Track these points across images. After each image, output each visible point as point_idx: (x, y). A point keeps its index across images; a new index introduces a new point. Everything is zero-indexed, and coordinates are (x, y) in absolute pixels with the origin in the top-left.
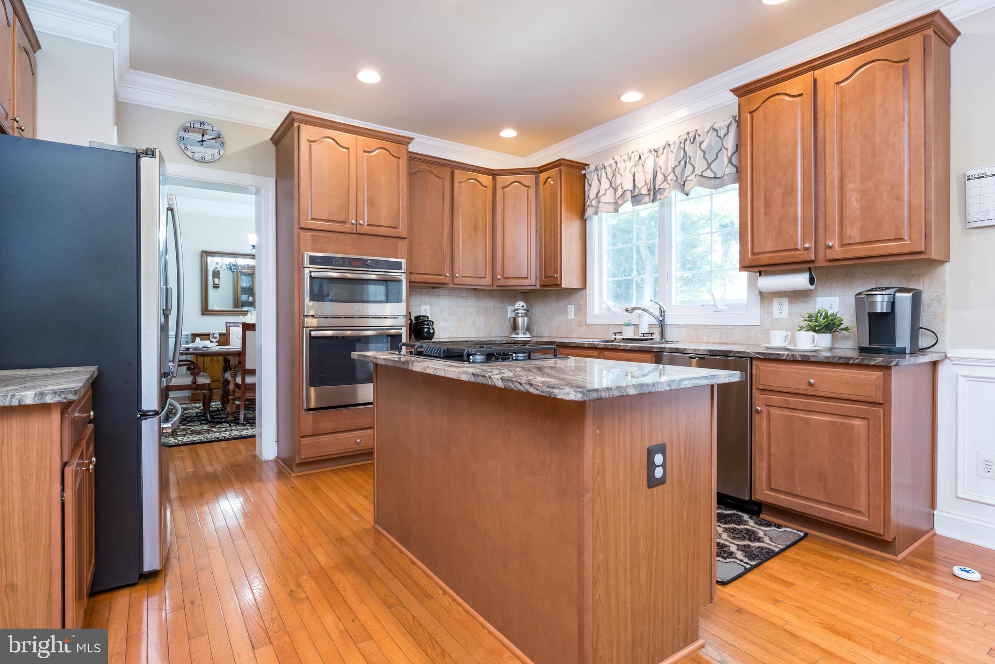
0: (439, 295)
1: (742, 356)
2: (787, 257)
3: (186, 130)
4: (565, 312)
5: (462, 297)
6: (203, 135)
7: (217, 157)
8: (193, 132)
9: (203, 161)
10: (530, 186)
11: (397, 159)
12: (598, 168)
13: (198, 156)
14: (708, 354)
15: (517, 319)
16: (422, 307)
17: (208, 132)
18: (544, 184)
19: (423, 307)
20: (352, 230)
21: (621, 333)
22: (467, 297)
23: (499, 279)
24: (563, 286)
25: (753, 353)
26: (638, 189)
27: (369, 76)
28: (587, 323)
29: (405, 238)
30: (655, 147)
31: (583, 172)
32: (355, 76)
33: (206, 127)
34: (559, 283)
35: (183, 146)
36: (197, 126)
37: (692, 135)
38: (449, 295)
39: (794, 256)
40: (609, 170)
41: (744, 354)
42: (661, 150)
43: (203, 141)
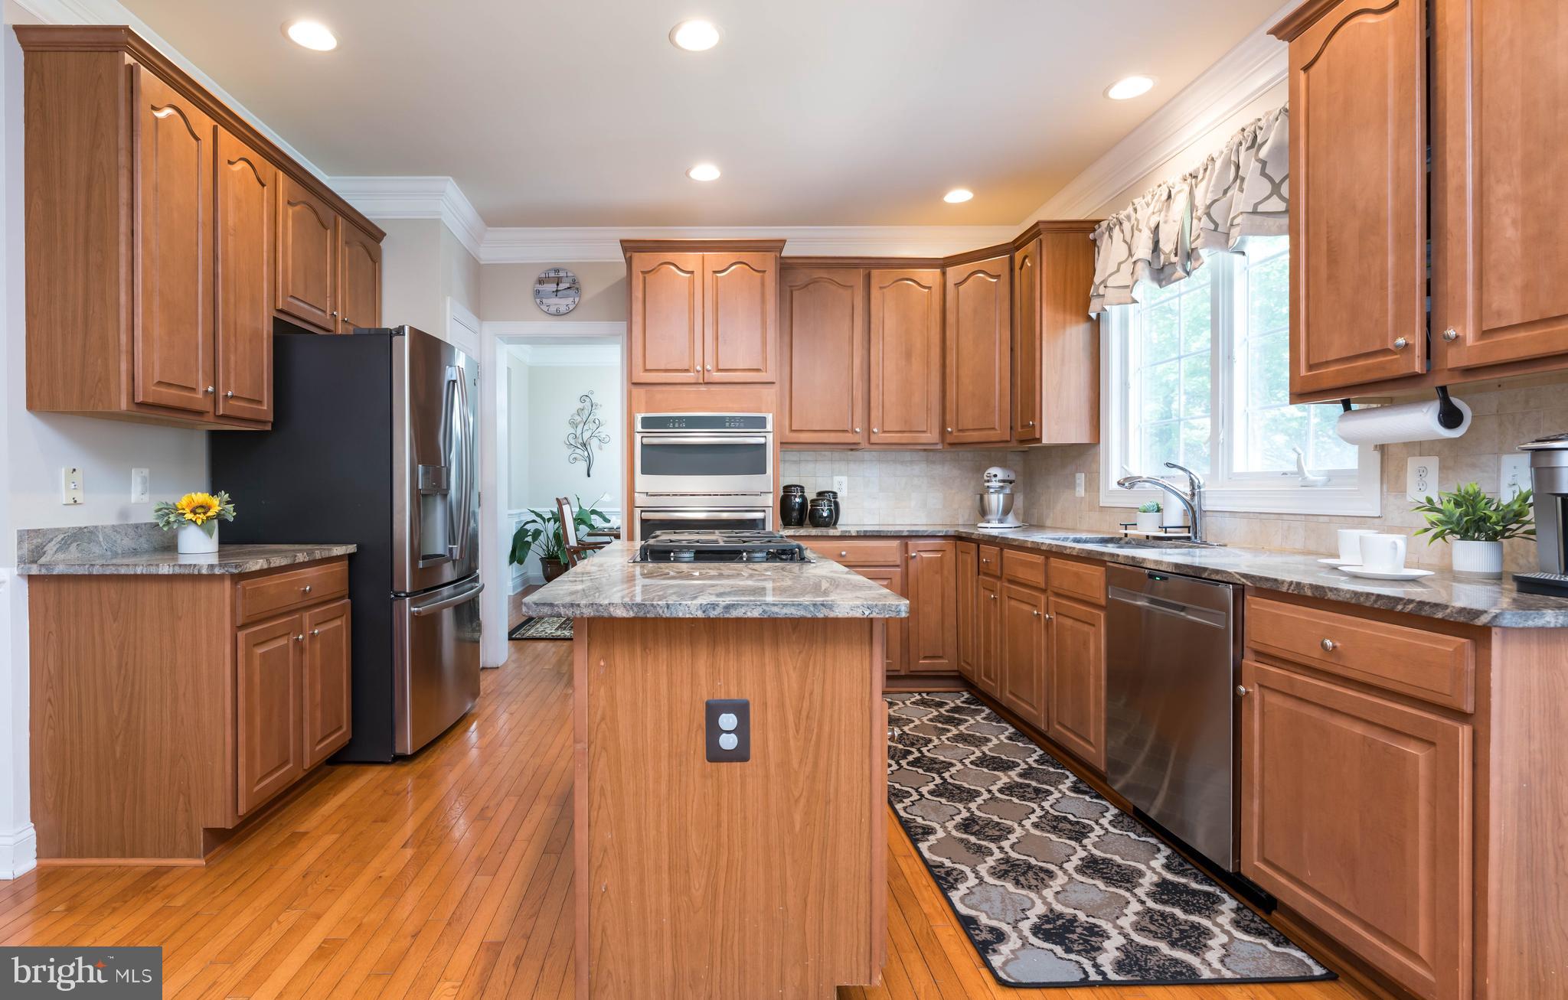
0: (863, 461)
1: (1221, 579)
2: (1368, 369)
3: (541, 281)
4: (1072, 485)
5: (902, 463)
6: (558, 285)
7: (571, 307)
8: (548, 282)
9: (558, 314)
10: (1000, 275)
11: (761, 274)
12: (1111, 224)
13: (553, 309)
14: (1174, 571)
15: (986, 496)
16: (835, 477)
17: (564, 280)
18: (1021, 268)
19: (837, 479)
20: (698, 378)
21: (1136, 525)
22: (912, 462)
23: (951, 433)
24: (1045, 441)
25: (1238, 576)
26: (1164, 254)
27: (705, 172)
28: (1101, 505)
29: (773, 383)
30: (1190, 169)
31: (1091, 236)
32: (687, 174)
33: (561, 274)
34: (1038, 436)
35: (538, 301)
36: (552, 275)
37: (1248, 133)
38: (880, 461)
39: (1381, 366)
40: (1127, 226)
41: (1224, 575)
42: (1201, 171)
43: (557, 291)
